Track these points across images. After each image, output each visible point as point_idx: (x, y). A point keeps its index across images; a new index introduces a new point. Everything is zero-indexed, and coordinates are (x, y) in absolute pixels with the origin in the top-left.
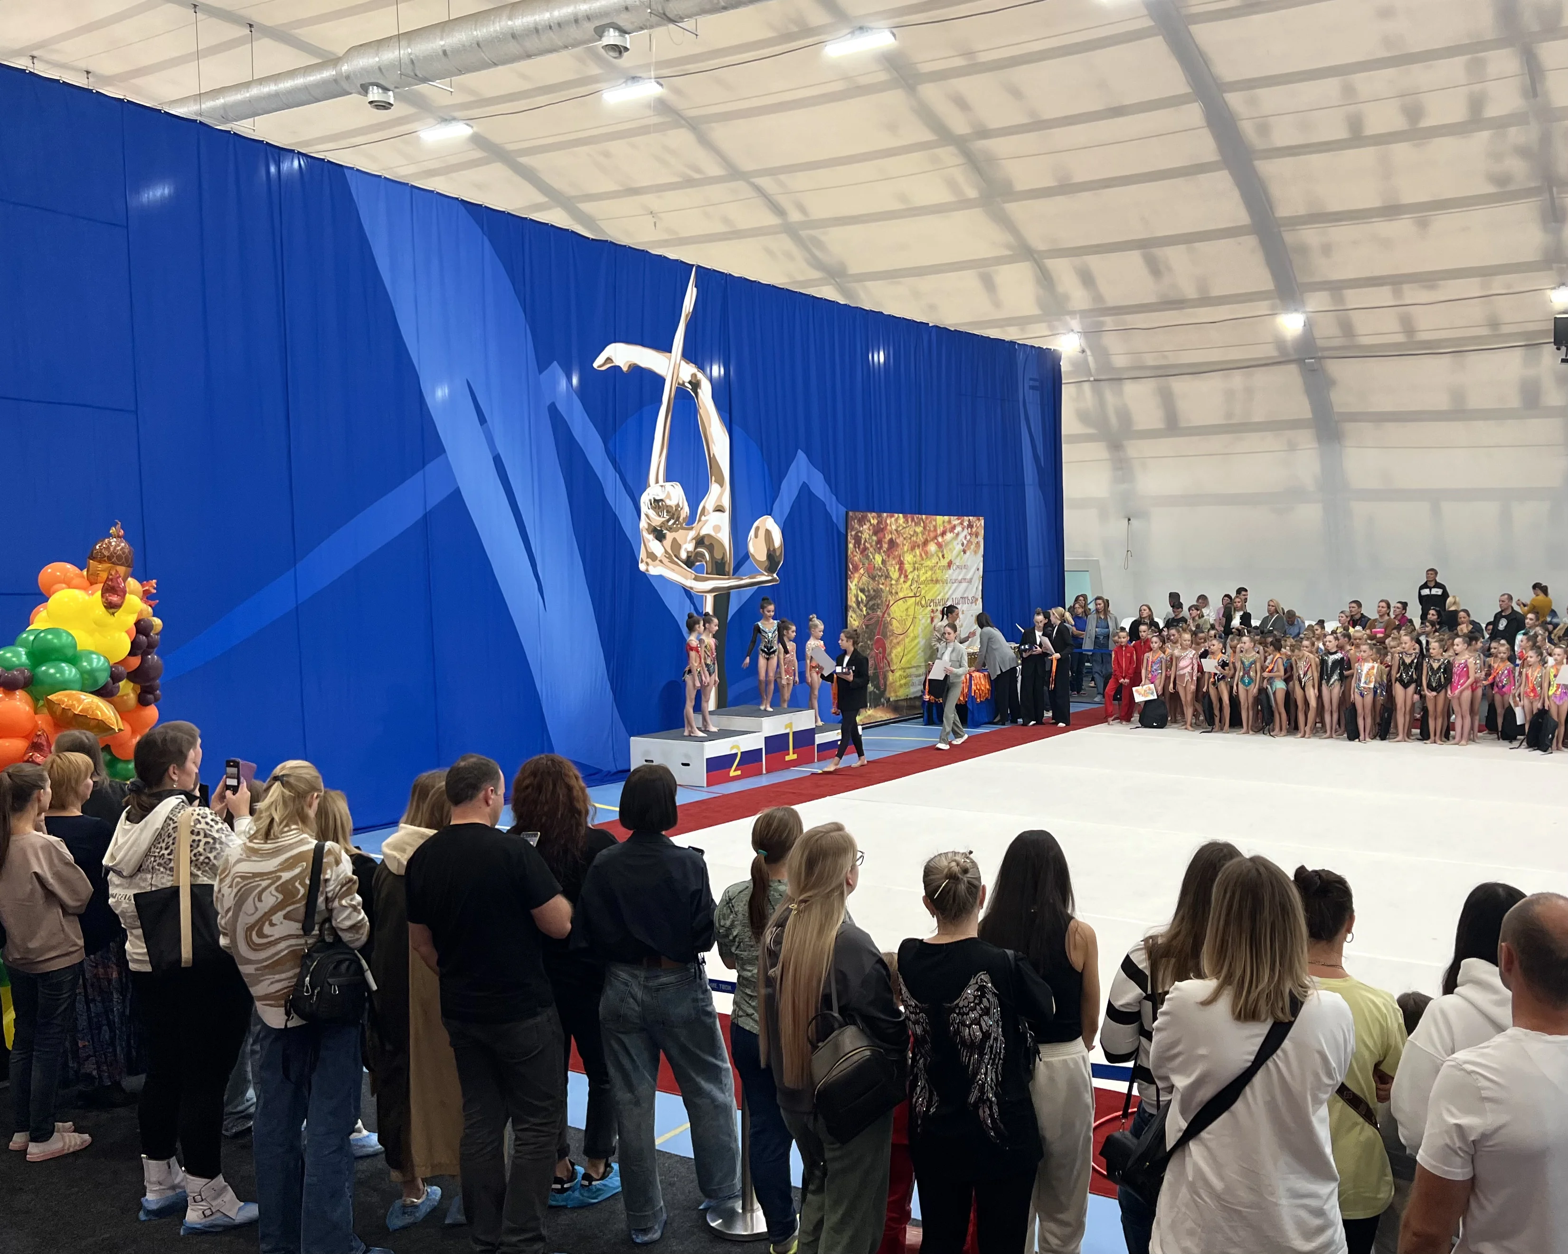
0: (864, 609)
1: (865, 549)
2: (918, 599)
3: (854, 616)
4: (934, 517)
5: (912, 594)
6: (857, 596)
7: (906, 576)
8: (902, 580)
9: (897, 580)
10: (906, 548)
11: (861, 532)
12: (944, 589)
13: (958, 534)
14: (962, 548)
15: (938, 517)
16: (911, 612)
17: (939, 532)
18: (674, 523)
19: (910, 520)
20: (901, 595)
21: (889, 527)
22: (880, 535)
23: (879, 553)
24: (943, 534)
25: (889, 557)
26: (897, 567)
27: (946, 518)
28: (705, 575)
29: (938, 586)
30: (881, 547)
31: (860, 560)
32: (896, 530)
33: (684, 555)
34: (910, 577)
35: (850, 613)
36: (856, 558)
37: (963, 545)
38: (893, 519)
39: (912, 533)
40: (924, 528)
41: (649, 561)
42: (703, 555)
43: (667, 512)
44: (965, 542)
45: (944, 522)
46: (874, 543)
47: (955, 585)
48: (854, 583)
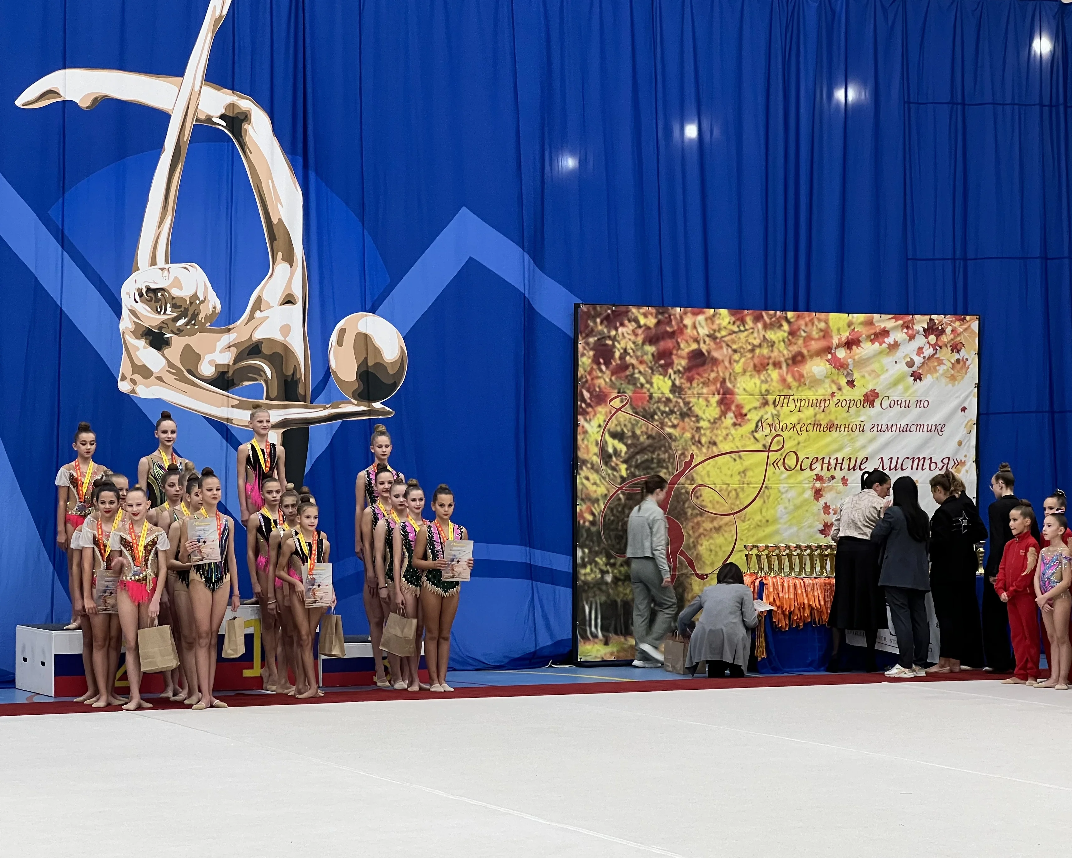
0: (623, 467)
1: (624, 367)
2: (773, 456)
3: (594, 477)
4: (823, 315)
5: (759, 447)
6: (603, 447)
7: (741, 416)
8: (730, 419)
9: (714, 422)
10: (738, 368)
11: (614, 339)
12: (852, 440)
13: (895, 346)
14: (910, 371)
15: (832, 315)
16: (756, 477)
17: (835, 341)
18: (187, 324)
19: (749, 320)
20: (725, 447)
21: (689, 331)
22: (668, 344)
23: (665, 374)
24: (850, 344)
25: (690, 380)
26: (714, 399)
27: (859, 317)
28: (264, 401)
29: (835, 434)
30: (670, 364)
31: (613, 385)
32: (712, 337)
33: (207, 370)
34: (754, 417)
35: (584, 472)
36: (601, 381)
37: (910, 364)
38: (701, 318)
39: (756, 342)
40: (792, 333)
41: (137, 377)
42: (259, 371)
43: (174, 306)
44: (918, 360)
45: (850, 324)
46: (648, 358)
47: (888, 435)
48: (595, 423)
